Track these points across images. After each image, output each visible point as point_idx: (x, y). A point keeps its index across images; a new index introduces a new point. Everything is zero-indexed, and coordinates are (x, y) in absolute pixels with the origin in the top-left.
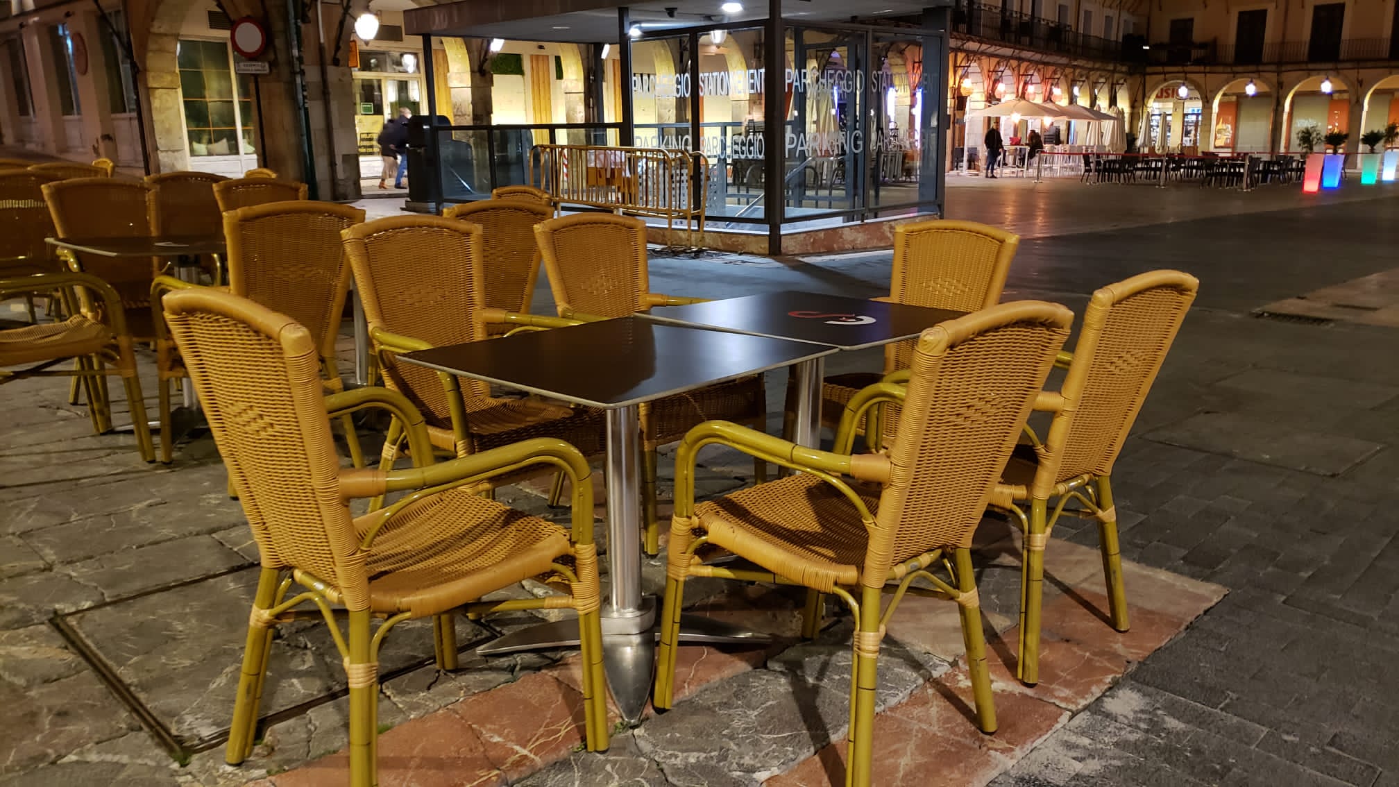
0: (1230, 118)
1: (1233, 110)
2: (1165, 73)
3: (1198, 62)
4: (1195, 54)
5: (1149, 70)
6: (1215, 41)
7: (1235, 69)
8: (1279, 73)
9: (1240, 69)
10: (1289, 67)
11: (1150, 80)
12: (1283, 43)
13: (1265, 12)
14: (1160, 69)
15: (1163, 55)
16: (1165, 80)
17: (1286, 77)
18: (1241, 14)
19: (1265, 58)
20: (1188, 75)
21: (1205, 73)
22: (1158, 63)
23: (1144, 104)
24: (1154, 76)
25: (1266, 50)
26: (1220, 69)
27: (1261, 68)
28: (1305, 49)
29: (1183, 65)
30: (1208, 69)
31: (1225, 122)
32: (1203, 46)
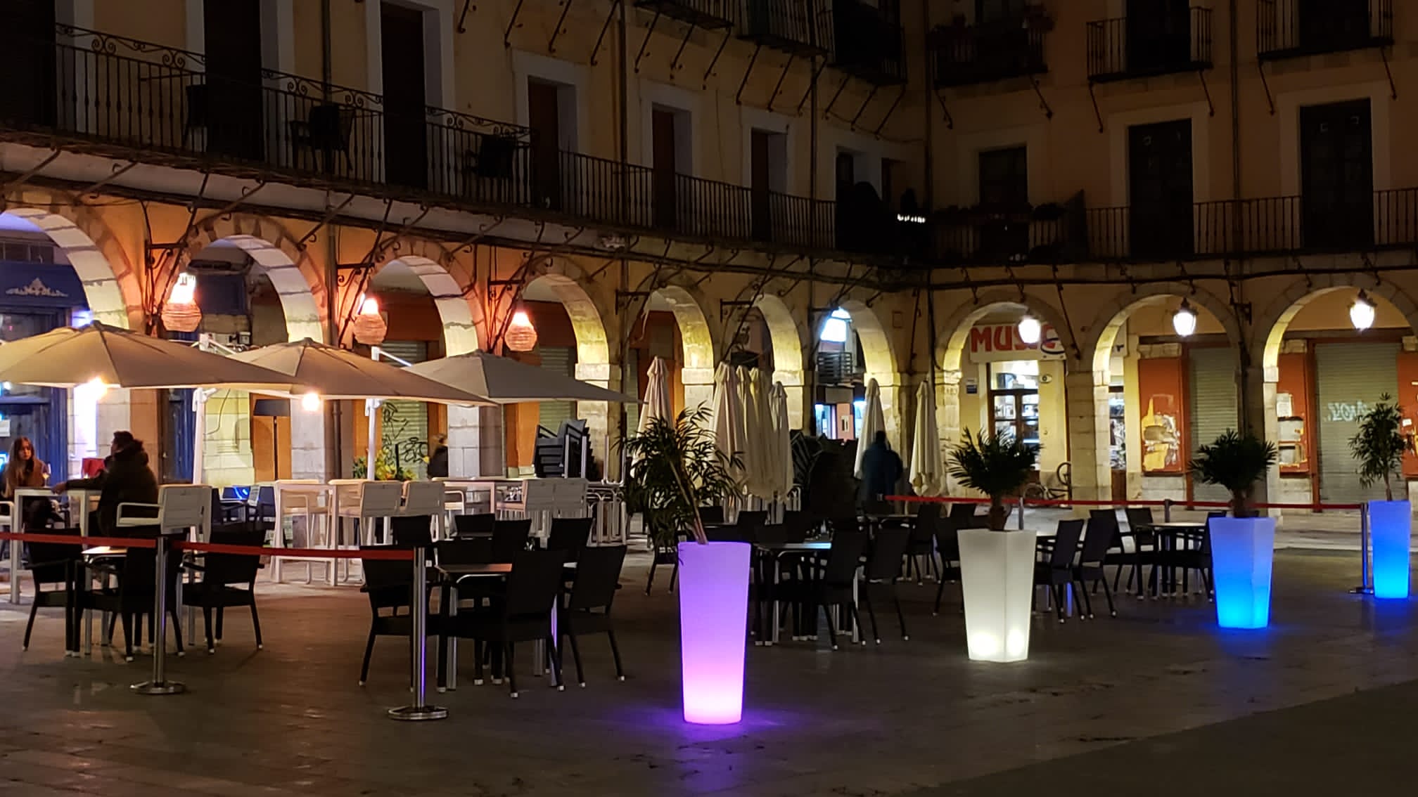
0: (1171, 398)
1: (1175, 379)
2: (974, 285)
3: (1047, 255)
4: (1038, 233)
5: (939, 276)
6: (1079, 199)
7: (1132, 271)
8: (1235, 280)
9: (1146, 271)
10: (1260, 265)
11: (946, 301)
12: (1238, 203)
13: (1185, 125)
14: (956, 274)
15: (968, 239)
16: (977, 303)
17: (1258, 290)
18: (1135, 133)
19: (1201, 243)
20: (1028, 289)
21: (1060, 283)
22: (954, 259)
23: (934, 363)
24: (948, 292)
25: (1201, 221)
26: (1099, 271)
27: (1191, 268)
28: (1292, 217)
29: (1009, 264)
30: (1065, 271)
31: (1160, 409)
32: (1049, 212)
